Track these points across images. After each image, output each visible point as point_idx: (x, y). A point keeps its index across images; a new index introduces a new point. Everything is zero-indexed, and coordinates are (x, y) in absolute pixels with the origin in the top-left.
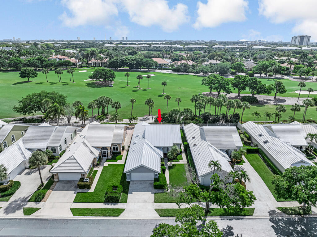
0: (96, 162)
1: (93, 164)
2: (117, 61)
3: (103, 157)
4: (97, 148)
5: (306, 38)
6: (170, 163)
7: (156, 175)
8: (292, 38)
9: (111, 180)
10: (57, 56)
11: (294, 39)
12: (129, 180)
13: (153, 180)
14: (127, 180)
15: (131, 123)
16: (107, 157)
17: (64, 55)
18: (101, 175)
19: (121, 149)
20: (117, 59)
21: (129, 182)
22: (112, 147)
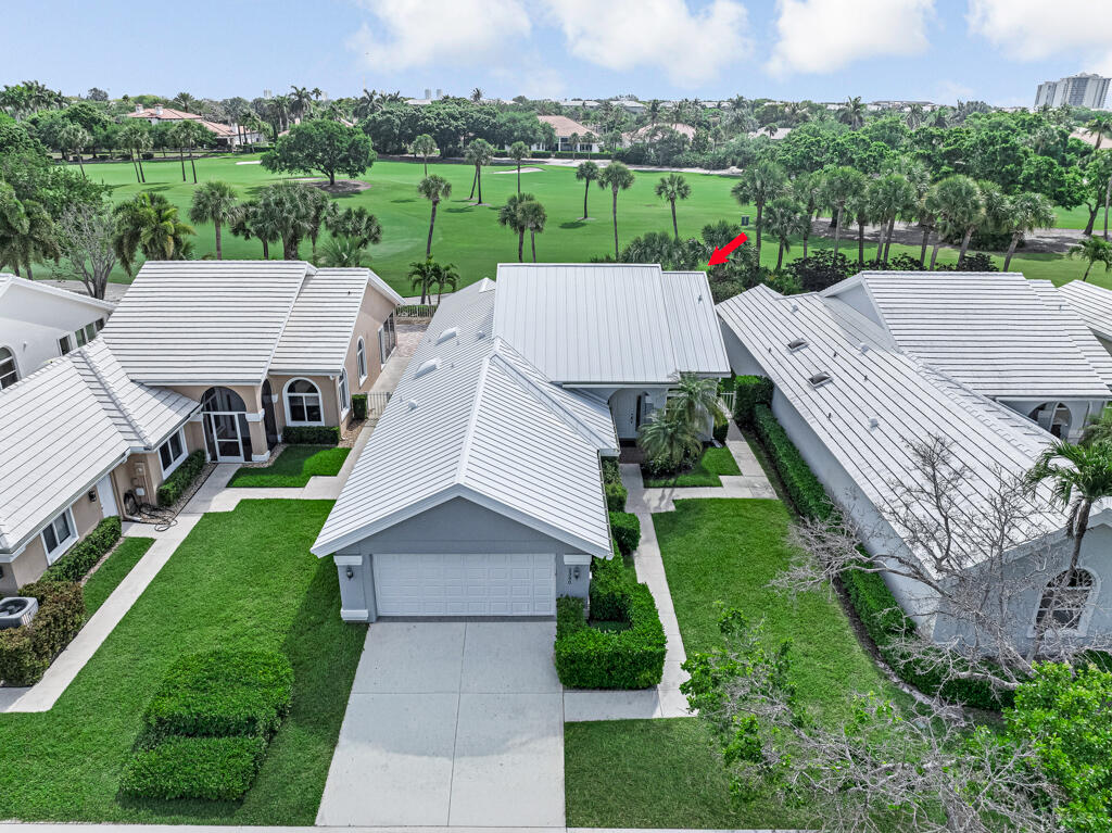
0: (155, 488)
1: (128, 496)
2: (388, 118)
3: (221, 459)
4: (168, 391)
5: (1095, 83)
6: (659, 492)
7: (576, 571)
8: (1040, 87)
9: (222, 609)
10: (152, 111)
11: (1045, 92)
12: (362, 614)
13: (553, 611)
14: (346, 614)
15: (427, 303)
16: (241, 459)
17: (186, 109)
18: (161, 577)
19: (344, 413)
20: (391, 113)
21: (361, 628)
22: (282, 398)
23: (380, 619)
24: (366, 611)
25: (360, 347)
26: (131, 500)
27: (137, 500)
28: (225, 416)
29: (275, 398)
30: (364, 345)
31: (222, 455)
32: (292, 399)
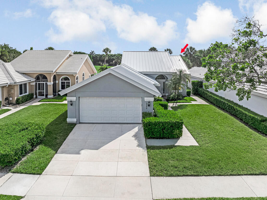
0: (16, 98)
1: (6, 99)
4: (26, 75)
6: (172, 104)
7: (149, 103)
12: (74, 120)
14: (69, 120)
16: (44, 97)
22: (59, 82)
23: (80, 123)
24: (76, 119)
25: (83, 75)
26: (7, 100)
27: (9, 102)
28: (42, 83)
29: (57, 82)
30: (85, 75)
31: (39, 96)
32: (62, 83)
